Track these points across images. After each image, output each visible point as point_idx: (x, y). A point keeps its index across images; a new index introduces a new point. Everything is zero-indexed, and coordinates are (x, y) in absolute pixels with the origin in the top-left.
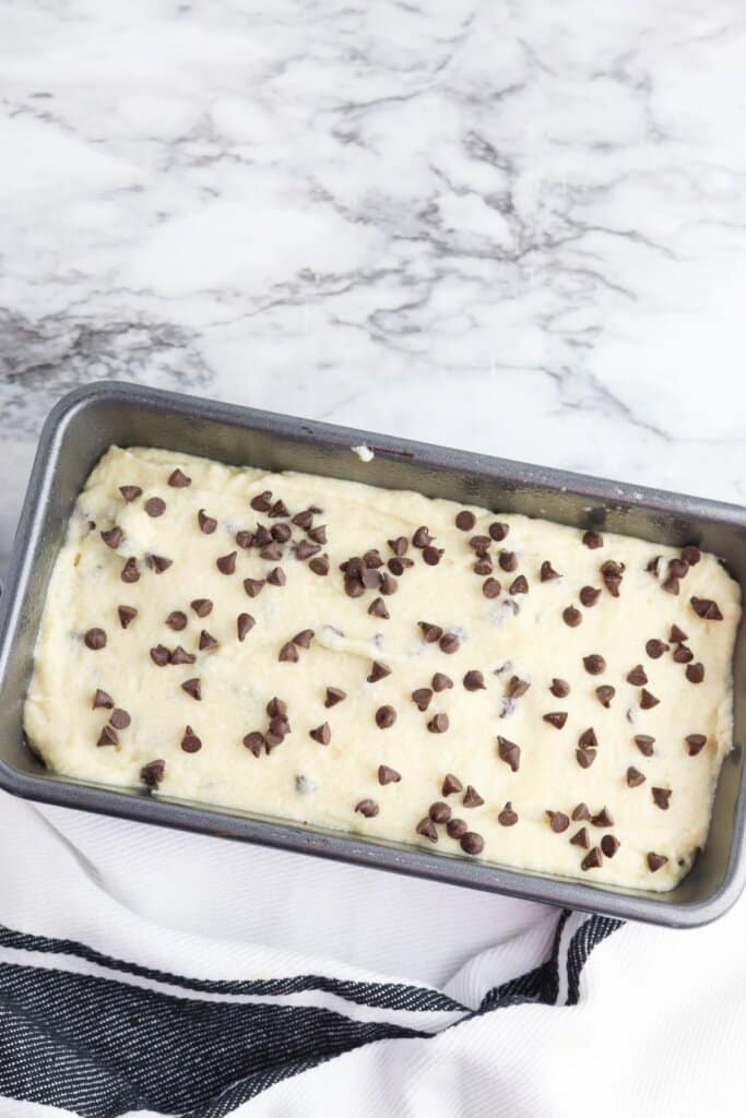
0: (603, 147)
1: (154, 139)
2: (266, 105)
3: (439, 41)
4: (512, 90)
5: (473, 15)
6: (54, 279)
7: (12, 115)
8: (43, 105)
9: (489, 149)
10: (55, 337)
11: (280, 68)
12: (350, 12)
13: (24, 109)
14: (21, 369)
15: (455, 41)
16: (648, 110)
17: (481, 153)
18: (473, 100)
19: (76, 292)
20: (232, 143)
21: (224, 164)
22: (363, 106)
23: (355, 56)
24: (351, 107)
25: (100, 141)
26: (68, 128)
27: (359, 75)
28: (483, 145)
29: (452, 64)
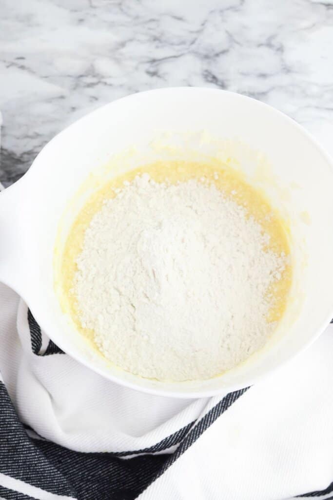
0: (263, 76)
1: (69, 76)
2: (118, 61)
3: (192, 32)
4: (224, 52)
5: (206, 21)
6: (27, 137)
7: (8, 67)
8: (21, 62)
9: (214, 78)
10: (28, 161)
11: (123, 45)
12: (152, 20)
13: (12, 64)
14: (14, 175)
15: (199, 32)
16: (282, 60)
17: (210, 79)
18: (206, 57)
19: (36, 142)
20: (103, 77)
21: (100, 86)
22: (160, 60)
23: (155, 39)
24: (153, 61)
25: (46, 77)
26: (31, 71)
27: (157, 47)
28: (211, 76)
29: (197, 42)
